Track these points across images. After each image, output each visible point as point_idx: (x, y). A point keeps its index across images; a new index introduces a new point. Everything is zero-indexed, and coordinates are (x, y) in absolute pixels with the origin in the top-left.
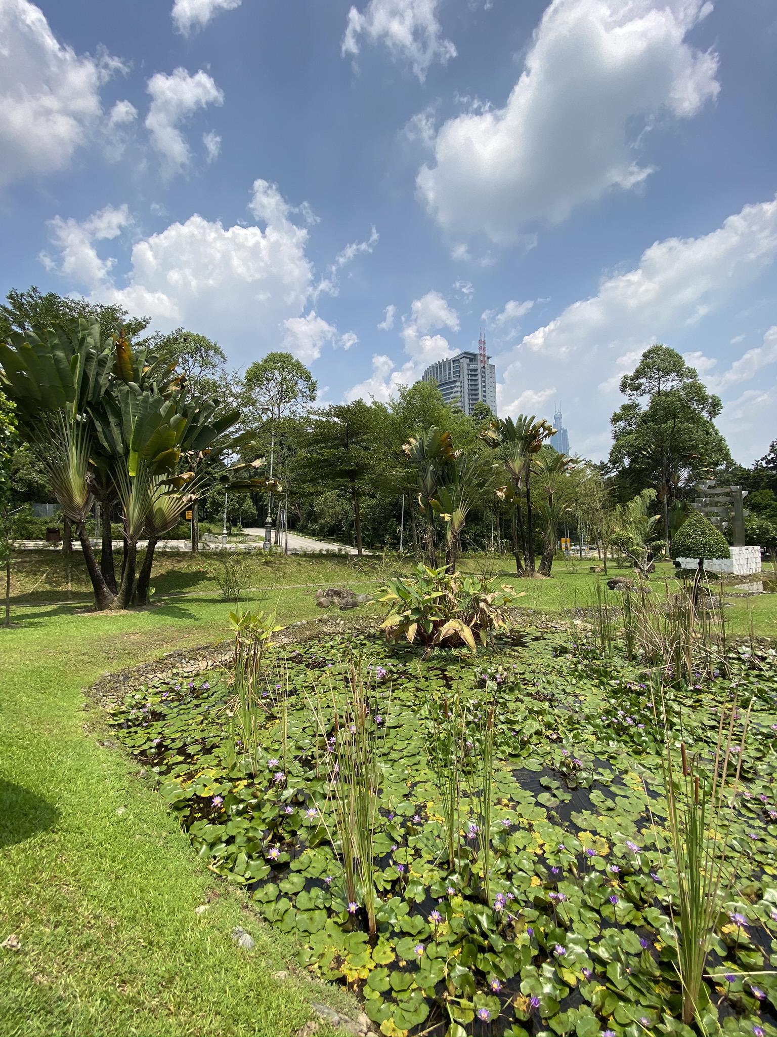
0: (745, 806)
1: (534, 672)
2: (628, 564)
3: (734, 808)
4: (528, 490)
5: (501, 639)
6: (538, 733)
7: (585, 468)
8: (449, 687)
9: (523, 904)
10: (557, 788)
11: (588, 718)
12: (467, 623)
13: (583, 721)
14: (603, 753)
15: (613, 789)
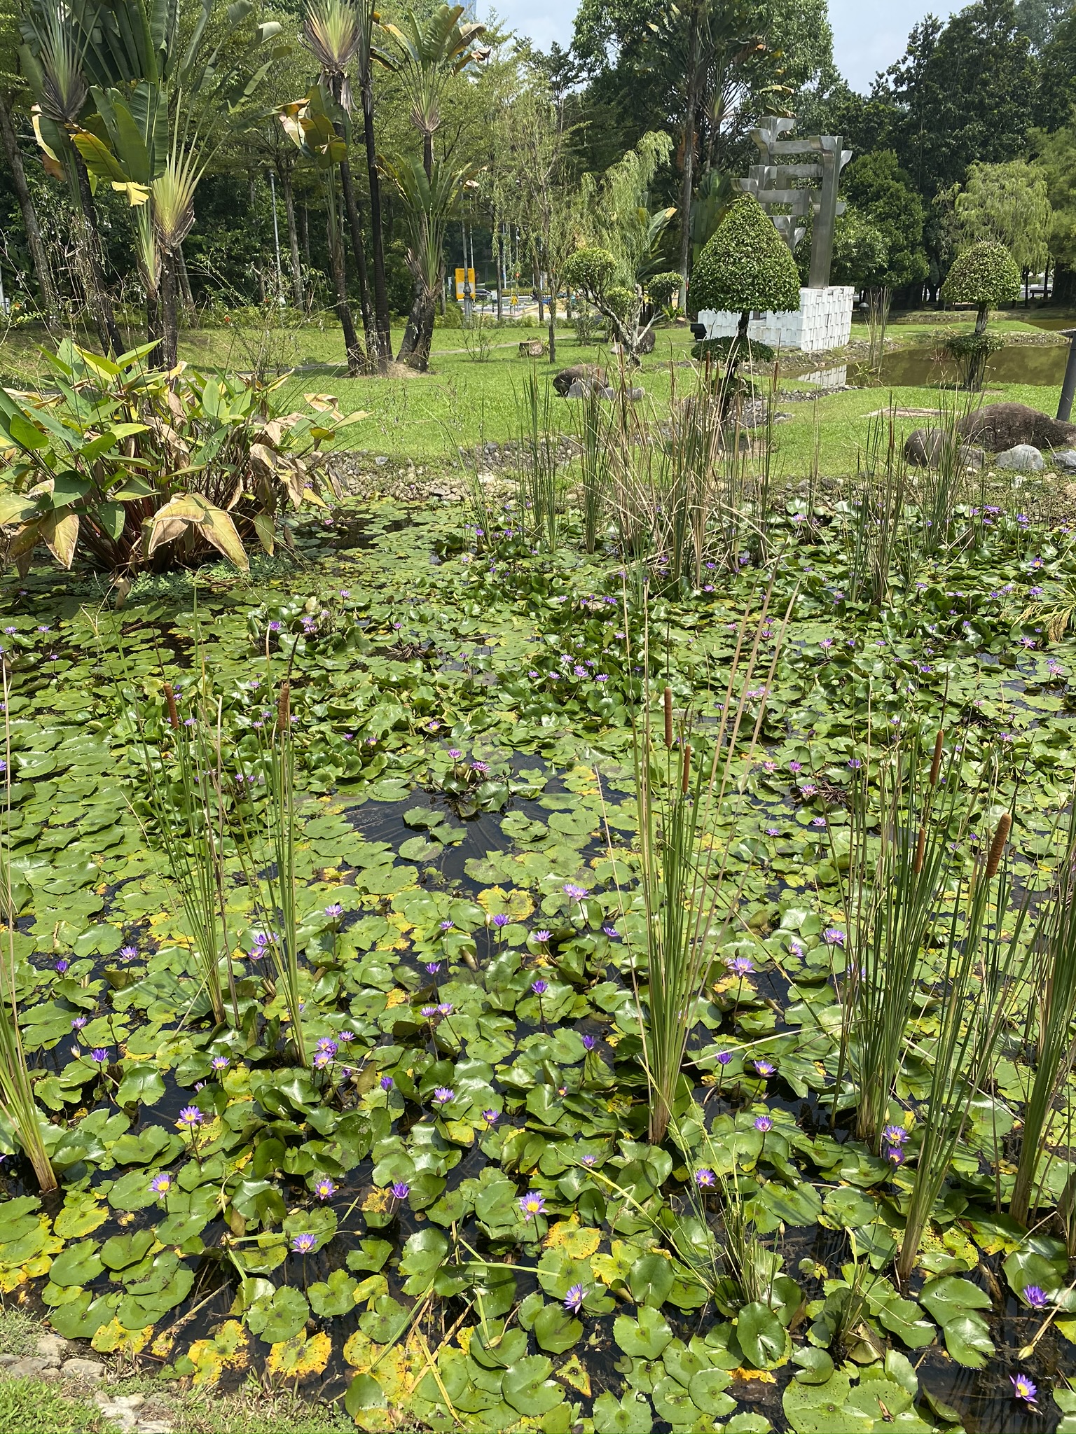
0: (764, 786)
1: (390, 600)
2: (600, 334)
3: (746, 792)
4: (368, 118)
5: (311, 535)
6: (400, 727)
7: (515, 62)
8: (186, 662)
9: (372, 1042)
10: (439, 824)
11: (502, 680)
12: (220, 500)
13: (492, 689)
14: (528, 742)
15: (546, 802)
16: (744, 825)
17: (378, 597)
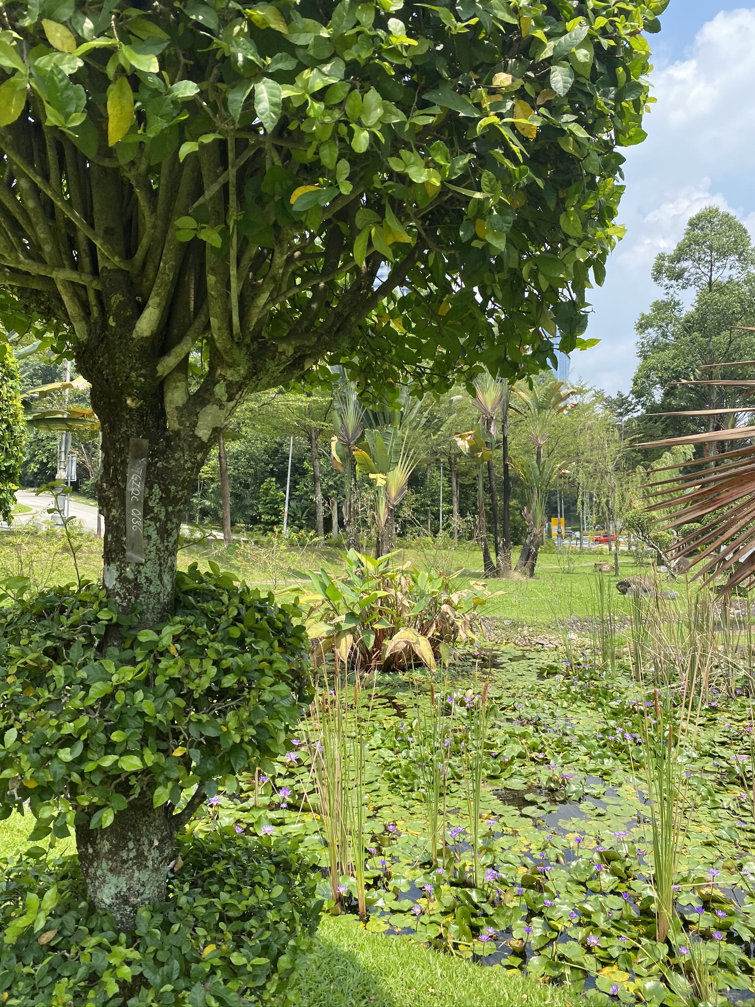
4: (505, 438)
11: (581, 739)
12: (423, 633)
14: (595, 771)
16: (726, 824)
17: (506, 694)
